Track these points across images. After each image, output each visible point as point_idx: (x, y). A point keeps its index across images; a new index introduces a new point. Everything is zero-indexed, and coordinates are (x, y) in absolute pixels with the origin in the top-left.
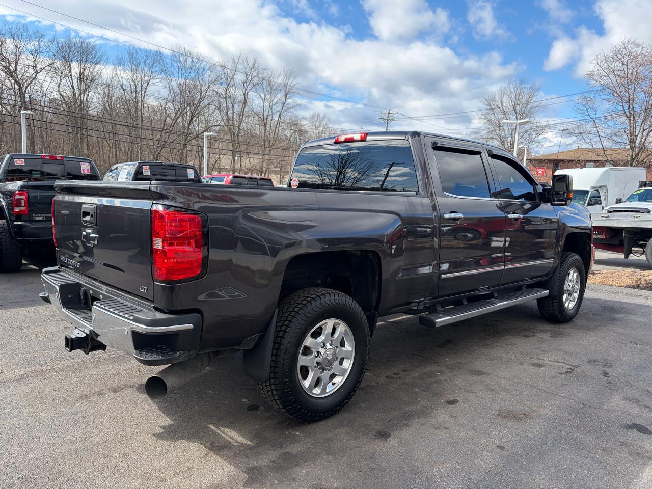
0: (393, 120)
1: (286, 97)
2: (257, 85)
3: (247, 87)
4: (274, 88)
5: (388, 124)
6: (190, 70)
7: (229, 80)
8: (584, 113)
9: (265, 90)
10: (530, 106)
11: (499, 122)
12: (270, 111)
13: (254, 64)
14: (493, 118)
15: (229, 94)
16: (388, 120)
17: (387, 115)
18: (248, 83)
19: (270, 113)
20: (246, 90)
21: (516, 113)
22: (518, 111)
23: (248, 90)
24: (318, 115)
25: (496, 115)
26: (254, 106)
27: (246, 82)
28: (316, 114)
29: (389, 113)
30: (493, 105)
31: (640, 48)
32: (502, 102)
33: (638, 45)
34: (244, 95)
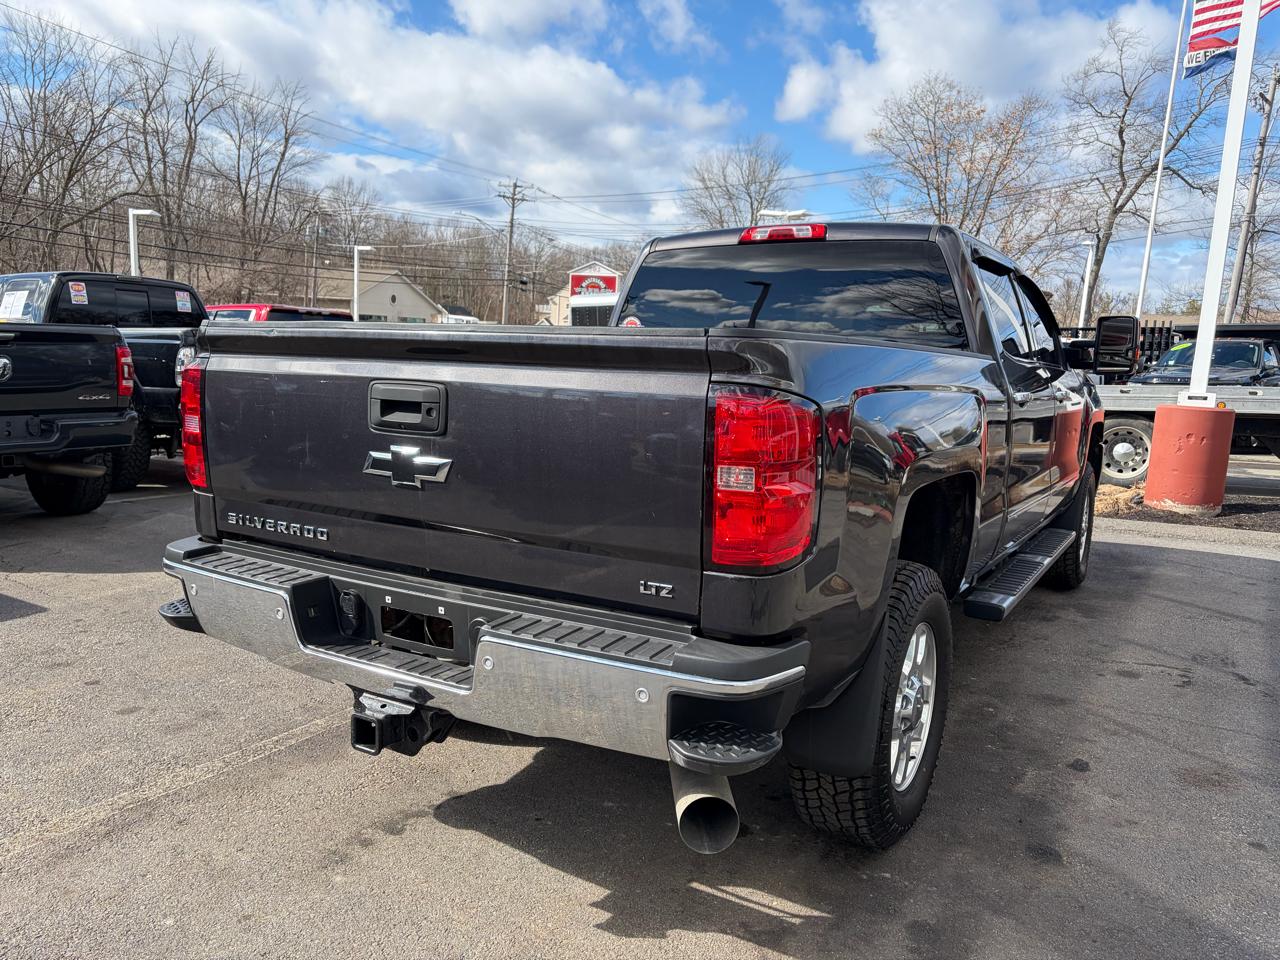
0: (523, 200)
1: (287, 140)
2: (222, 109)
3: (195, 111)
4: (260, 118)
5: (513, 207)
6: (53, 65)
7: (151, 93)
8: (868, 204)
9: (241, 122)
10: (773, 186)
11: (720, 212)
12: (254, 170)
13: (209, 63)
14: (709, 205)
15: (152, 125)
16: (513, 200)
17: (511, 190)
18: (196, 103)
19: (254, 172)
20: (193, 118)
21: (751, 198)
22: (753, 195)
23: (197, 120)
24: (350, 183)
25: (714, 199)
26: (216, 154)
27: (193, 100)
28: (346, 180)
29: (515, 186)
30: (710, 180)
31: (955, 92)
32: (725, 176)
33: (951, 87)
34: (189, 128)
